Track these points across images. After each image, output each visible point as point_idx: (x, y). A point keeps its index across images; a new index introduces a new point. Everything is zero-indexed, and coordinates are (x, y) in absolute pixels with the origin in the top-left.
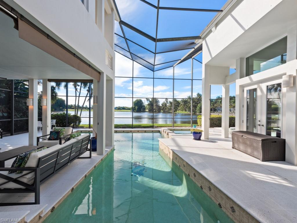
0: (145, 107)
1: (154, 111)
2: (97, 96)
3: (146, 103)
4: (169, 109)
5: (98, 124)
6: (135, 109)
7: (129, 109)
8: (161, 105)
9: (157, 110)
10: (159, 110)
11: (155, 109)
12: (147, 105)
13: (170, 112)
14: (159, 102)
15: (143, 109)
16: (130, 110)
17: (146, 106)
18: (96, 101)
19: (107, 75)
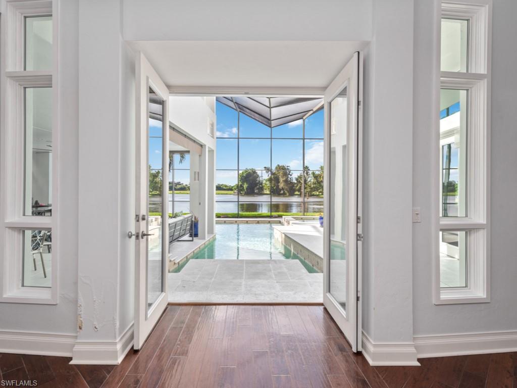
0: (263, 185)
1: (282, 192)
2: (198, 173)
3: (264, 177)
4: (311, 189)
5: (200, 204)
6: (243, 190)
7: (230, 189)
8: (295, 181)
9: (288, 192)
10: (292, 189)
11: (283, 189)
12: (267, 181)
13: (313, 195)
14: (291, 175)
15: (258, 189)
16: (232, 192)
17: (264, 182)
18: (197, 178)
19: (208, 147)
